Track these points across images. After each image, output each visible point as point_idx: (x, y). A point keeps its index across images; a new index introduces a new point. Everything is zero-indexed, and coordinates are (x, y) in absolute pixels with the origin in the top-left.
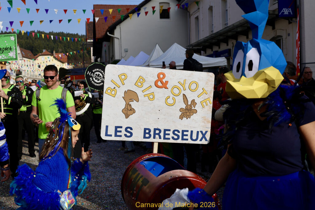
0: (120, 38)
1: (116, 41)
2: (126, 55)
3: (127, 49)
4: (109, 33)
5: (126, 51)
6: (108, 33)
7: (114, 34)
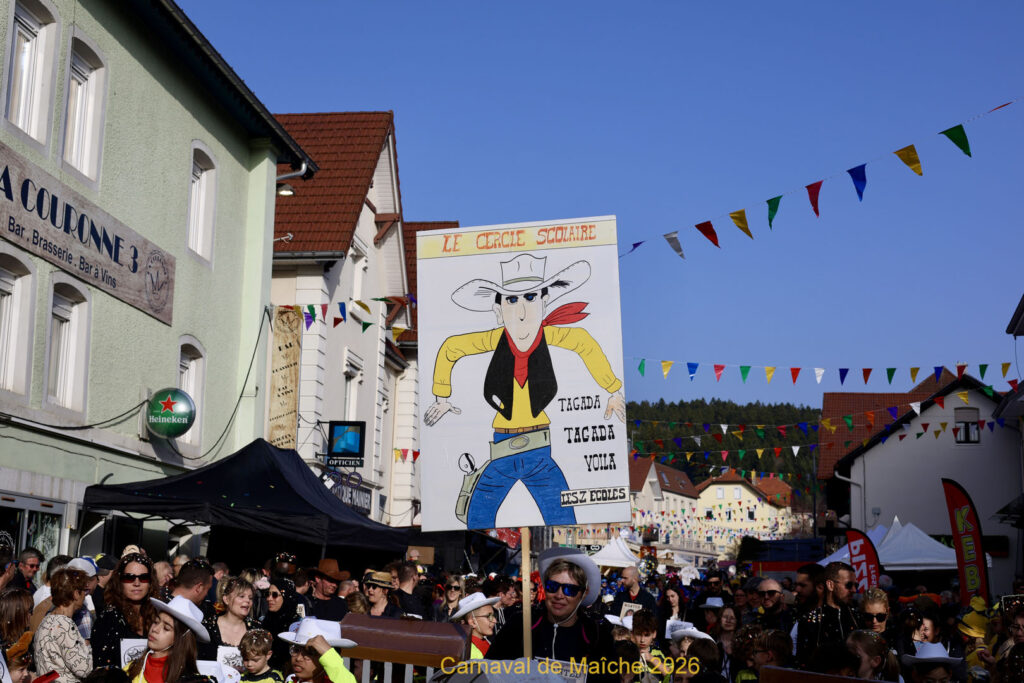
0: (862, 485)
1: (854, 492)
2: (876, 521)
3: (879, 509)
4: (840, 474)
5: (877, 513)
6: (837, 474)
7: (849, 477)
